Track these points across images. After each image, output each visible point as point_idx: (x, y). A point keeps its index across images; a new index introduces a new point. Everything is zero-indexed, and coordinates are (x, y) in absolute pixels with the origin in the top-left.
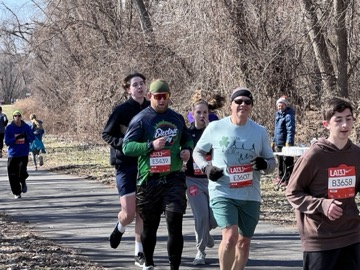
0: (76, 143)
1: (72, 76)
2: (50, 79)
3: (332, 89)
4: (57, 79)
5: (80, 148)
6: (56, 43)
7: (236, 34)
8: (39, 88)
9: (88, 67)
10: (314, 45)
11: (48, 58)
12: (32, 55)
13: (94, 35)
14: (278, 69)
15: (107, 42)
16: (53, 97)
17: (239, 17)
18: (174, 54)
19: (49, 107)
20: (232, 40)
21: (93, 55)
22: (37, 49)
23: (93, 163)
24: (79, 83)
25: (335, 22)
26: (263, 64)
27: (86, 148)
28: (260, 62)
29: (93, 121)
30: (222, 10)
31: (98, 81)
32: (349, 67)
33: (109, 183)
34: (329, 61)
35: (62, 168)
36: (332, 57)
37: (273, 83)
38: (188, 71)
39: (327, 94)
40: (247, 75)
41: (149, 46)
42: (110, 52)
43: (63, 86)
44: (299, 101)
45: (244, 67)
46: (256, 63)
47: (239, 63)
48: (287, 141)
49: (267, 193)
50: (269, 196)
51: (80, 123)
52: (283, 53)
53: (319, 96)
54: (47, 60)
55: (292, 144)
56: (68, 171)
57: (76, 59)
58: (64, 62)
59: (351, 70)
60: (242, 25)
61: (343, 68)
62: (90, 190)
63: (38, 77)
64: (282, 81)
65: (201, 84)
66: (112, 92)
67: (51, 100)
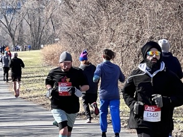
2: (77, 25)
4: (84, 24)
8: (66, 33)
9: (114, 12)
11: (76, 3)
16: (80, 42)
31: (124, 26)
54: (74, 6)
66: (138, 37)
67: (78, 45)
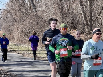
0: (15, 44)
1: (14, 25)
2: (7, 26)
4: (9, 25)
5: (16, 45)
6: (9, 15)
7: (60, 13)
8: (4, 28)
9: (18, 22)
10: (83, 16)
11: (7, 19)
12: (2, 19)
13: (20, 13)
14: (72, 23)
15: (24, 15)
16: (8, 30)
17: (61, 8)
18: (43, 18)
19: (7, 33)
20: (59, 14)
21: (20, 19)
22: (3, 17)
23: (20, 49)
24: (16, 26)
25: (88, 9)
26: (68, 21)
27: (17, 45)
29: (19, 37)
30: (56, 6)
31: (21, 26)
32: (93, 22)
33: (24, 55)
34: (87, 21)
35: (11, 51)
36: (88, 19)
37: (71, 27)
38: (47, 23)
39: (87, 30)
41: (36, 16)
42: (25, 18)
43: (11, 27)
45: (63, 22)
47: (61, 21)
51: (16, 38)
52: (74, 18)
53: (84, 30)
56: (12, 52)
57: (15, 20)
58: (11, 20)
59: (93, 23)
60: (62, 10)
61: (91, 23)
62: (18, 57)
63: (4, 25)
66: (25, 29)
67: (8, 31)
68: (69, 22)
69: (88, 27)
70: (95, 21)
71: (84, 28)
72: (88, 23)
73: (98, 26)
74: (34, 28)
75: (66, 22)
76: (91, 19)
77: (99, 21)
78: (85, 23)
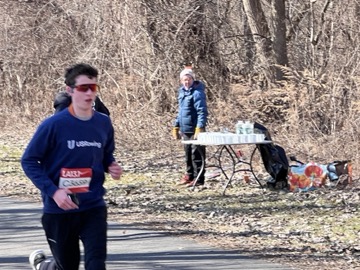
3: (267, 56)
14: (195, 29)
18: (61, 11)
26: (176, 23)
28: (172, 20)
32: (288, 28)
34: (263, 18)
36: (268, 14)
37: (189, 48)
38: (80, 34)
39: (262, 60)
40: (155, 38)
44: (224, 72)
45: (151, 28)
46: (167, 22)
47: (145, 22)
48: (199, 125)
49: (178, 195)
50: (180, 199)
52: (201, 9)
53: (250, 64)
55: (203, 129)
59: (292, 31)
61: (281, 27)
64: (201, 46)
65: (96, 50)
68: (181, 25)
69: (267, 50)
70: (298, 20)
71: (249, 55)
72: (267, 29)
73: (315, 43)
74: (22, 58)
75: (166, 27)
76: (282, 11)
77: (320, 21)
78: (253, 32)
